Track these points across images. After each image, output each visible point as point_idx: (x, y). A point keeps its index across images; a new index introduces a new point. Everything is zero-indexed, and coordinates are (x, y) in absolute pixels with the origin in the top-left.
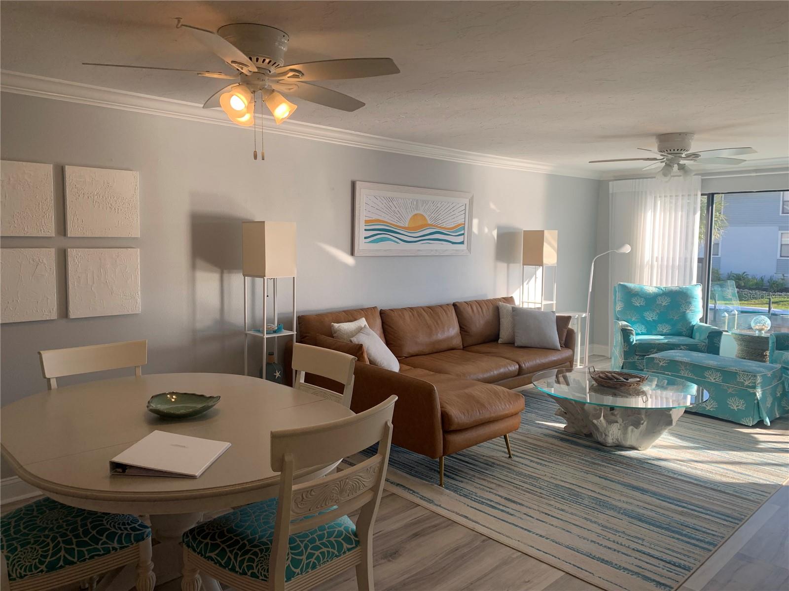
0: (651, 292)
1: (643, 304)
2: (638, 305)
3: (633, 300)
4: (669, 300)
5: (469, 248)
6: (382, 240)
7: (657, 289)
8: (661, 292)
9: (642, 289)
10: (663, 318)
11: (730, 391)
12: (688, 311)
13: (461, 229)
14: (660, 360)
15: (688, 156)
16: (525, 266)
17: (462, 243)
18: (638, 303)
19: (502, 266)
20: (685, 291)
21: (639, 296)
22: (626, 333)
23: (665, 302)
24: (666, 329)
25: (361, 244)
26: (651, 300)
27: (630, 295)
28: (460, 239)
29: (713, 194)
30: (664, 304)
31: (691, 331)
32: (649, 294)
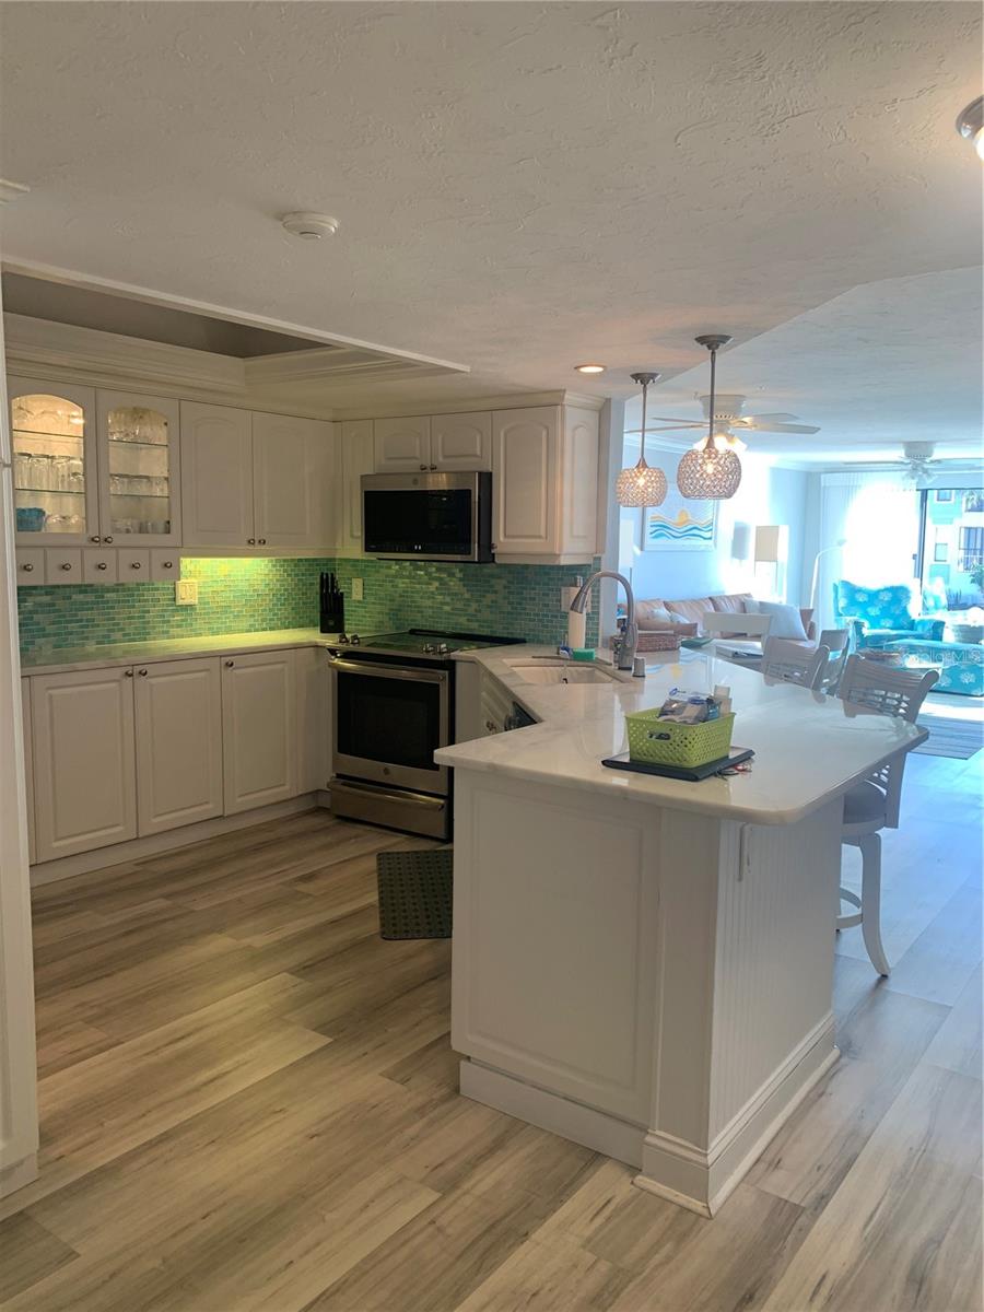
0: (872, 588)
1: (866, 599)
2: (861, 600)
3: (857, 596)
4: (890, 595)
5: (715, 545)
6: (662, 535)
7: (880, 586)
8: (883, 589)
9: (865, 586)
10: (885, 613)
11: (962, 667)
12: (907, 606)
13: (710, 526)
14: (899, 645)
15: (932, 462)
16: (758, 563)
17: (710, 538)
18: (861, 598)
19: (736, 561)
21: (864, 593)
22: (858, 626)
23: (887, 597)
24: (888, 623)
25: (649, 541)
26: (874, 596)
27: (852, 591)
28: (708, 535)
29: (927, 490)
30: (886, 599)
31: (912, 625)
32: (871, 591)
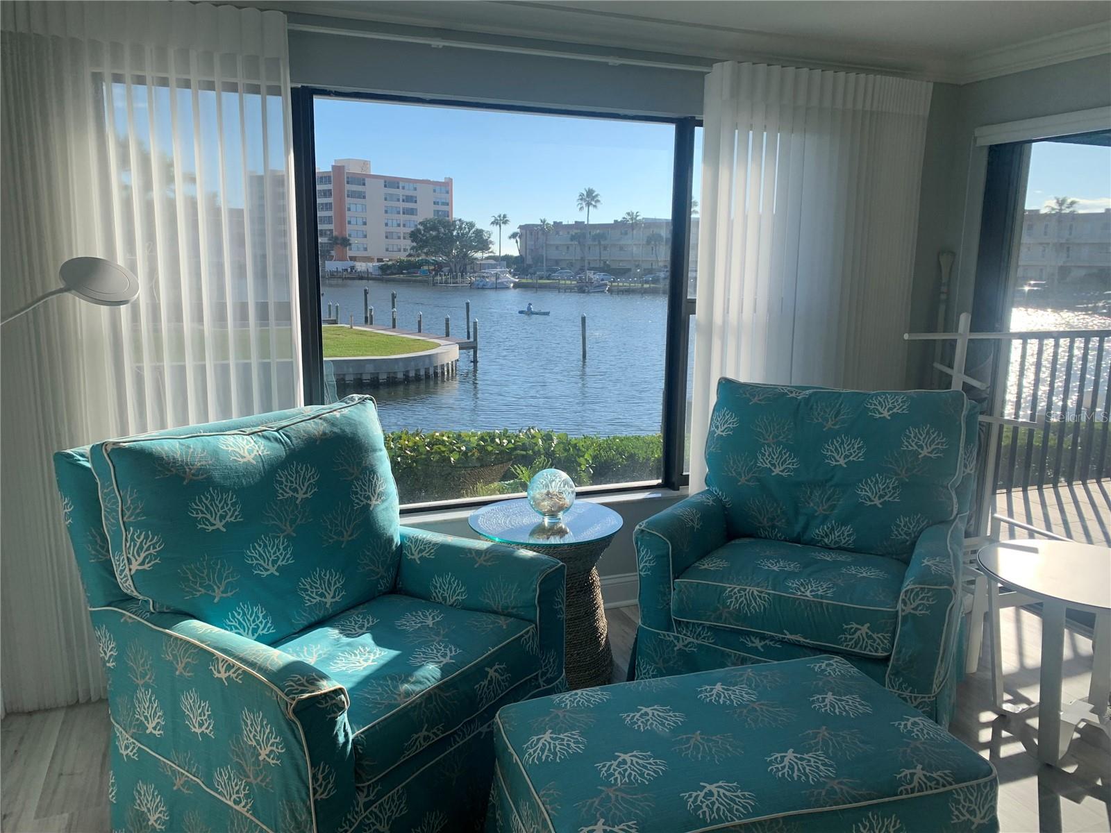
0: (250, 458)
2: (219, 525)
3: (197, 511)
7: (262, 442)
8: (280, 451)
9: (215, 453)
12: (374, 502)
18: (217, 517)
20: (348, 430)
21: (216, 486)
23: (302, 489)
24: (330, 588)
26: (257, 493)
27: (178, 490)
29: (312, 94)
30: (300, 496)
31: (395, 571)
32: (247, 471)
